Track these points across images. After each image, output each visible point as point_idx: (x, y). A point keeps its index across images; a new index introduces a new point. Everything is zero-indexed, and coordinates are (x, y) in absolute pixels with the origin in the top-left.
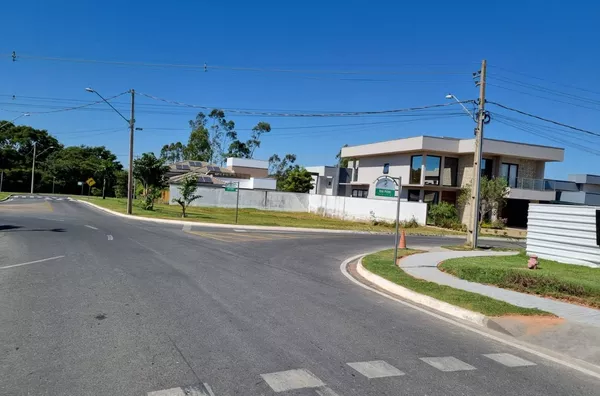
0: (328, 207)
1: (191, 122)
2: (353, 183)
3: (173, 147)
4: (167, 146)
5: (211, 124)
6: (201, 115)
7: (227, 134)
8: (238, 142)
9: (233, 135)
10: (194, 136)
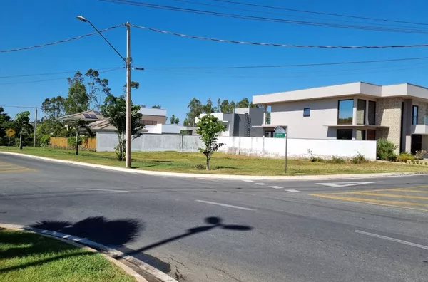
0: (242, 147)
1: (69, 79)
2: (264, 125)
3: (54, 100)
4: (47, 100)
5: (87, 81)
6: (79, 74)
7: (104, 90)
8: (112, 96)
9: (107, 91)
10: (72, 91)
